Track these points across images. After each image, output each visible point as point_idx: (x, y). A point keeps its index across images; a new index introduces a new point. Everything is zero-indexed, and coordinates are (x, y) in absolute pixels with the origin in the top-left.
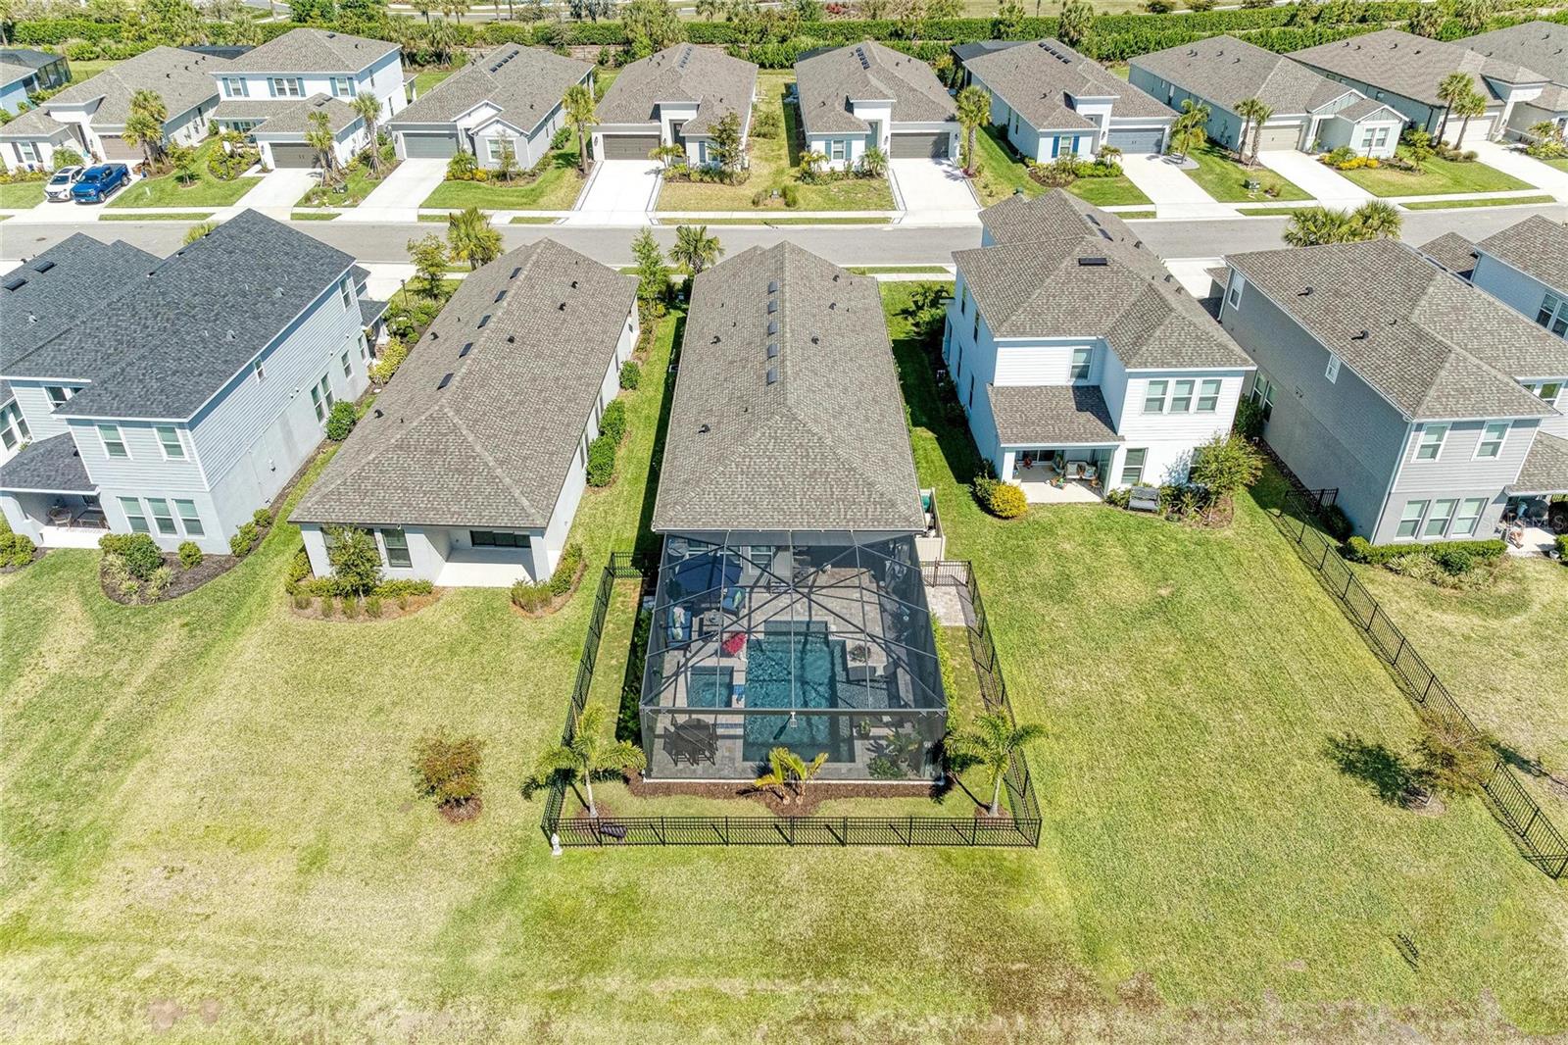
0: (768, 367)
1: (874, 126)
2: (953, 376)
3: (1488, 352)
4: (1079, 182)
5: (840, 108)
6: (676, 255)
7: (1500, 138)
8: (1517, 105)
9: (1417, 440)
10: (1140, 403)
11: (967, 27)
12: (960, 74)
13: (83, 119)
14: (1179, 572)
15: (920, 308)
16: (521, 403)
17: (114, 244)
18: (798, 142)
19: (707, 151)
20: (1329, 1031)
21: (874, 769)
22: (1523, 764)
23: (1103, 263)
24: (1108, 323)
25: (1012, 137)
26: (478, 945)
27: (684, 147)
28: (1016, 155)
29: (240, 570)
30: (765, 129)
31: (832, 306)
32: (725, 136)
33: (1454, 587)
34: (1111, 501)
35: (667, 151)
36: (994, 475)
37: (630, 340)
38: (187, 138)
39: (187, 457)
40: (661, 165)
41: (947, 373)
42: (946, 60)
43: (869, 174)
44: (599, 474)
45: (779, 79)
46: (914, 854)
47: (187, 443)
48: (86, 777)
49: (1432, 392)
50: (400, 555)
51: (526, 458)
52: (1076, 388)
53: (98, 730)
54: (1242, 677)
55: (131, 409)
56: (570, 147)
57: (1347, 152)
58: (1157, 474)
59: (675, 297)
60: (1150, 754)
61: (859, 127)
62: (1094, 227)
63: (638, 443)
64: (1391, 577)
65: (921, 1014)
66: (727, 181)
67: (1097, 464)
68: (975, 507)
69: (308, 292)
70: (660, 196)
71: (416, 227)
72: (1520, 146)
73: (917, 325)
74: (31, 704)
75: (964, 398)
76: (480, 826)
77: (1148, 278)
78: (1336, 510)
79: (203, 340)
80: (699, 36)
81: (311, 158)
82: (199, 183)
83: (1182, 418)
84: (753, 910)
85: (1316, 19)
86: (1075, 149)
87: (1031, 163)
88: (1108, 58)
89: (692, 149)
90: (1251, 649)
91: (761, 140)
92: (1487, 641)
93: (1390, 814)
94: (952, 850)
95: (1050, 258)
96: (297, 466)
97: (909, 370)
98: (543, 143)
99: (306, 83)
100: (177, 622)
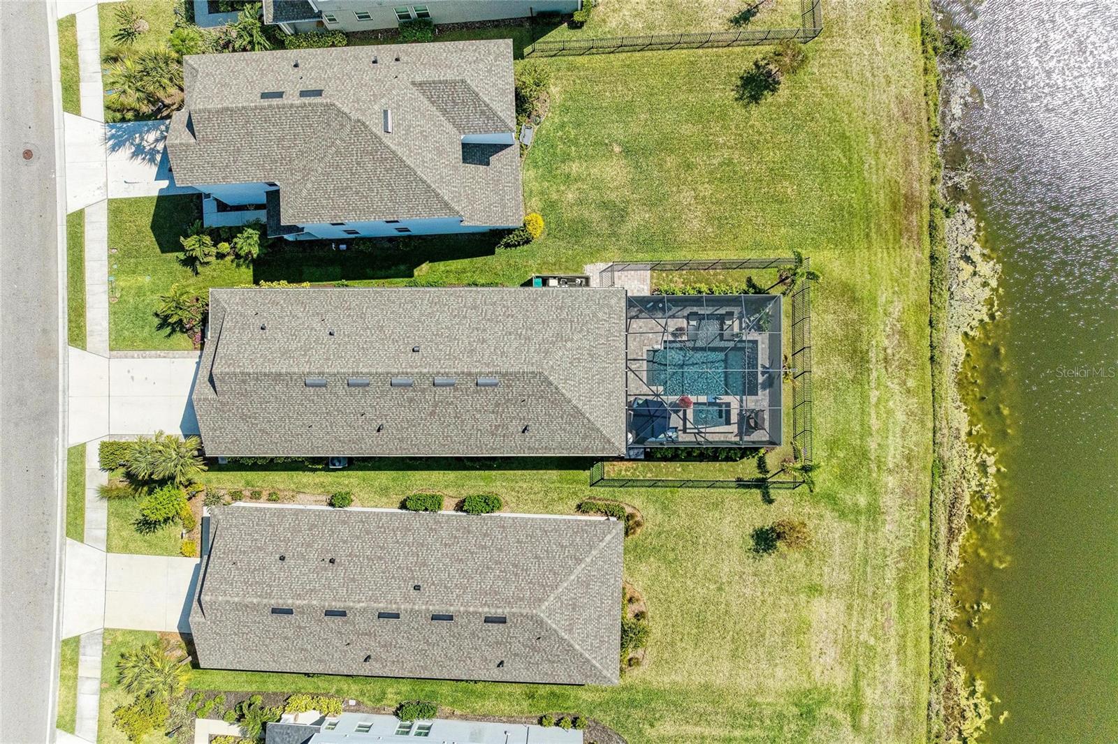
26: (856, 505)
93: (783, 92)
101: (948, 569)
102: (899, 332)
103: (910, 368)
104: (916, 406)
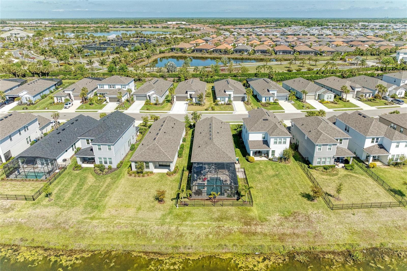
0: (210, 137)
1: (230, 95)
2: (243, 140)
3: (330, 134)
4: (270, 106)
5: (223, 92)
6: (192, 119)
7: (355, 97)
8: (357, 92)
9: (317, 148)
10: (273, 142)
11: (250, 75)
12: (248, 84)
13: (71, 93)
14: (280, 170)
15: (237, 128)
16: (167, 143)
17: (87, 116)
18: (215, 98)
19: (197, 100)
20: (294, 228)
21: (227, 196)
22: (331, 196)
23: (267, 120)
24: (268, 130)
25: (258, 97)
26: (166, 219)
27: (192, 99)
28: (258, 101)
29: (119, 170)
30: (208, 95)
31: (221, 127)
32: (200, 97)
33: (326, 172)
34: (270, 160)
35: (189, 100)
36: (249, 155)
37: (184, 133)
38: (90, 96)
39: (112, 151)
40: (187, 102)
41: (242, 139)
42: (245, 82)
43: (229, 104)
44: (180, 155)
45: (211, 85)
46: (234, 207)
47: (112, 148)
48: (99, 199)
49: (319, 140)
50: (148, 167)
51: (169, 151)
52: (263, 141)
53: (100, 192)
54: (288, 185)
55: (104, 142)
56: (169, 98)
57: (323, 100)
58: (277, 155)
59: (192, 127)
60: (272, 195)
61: (227, 95)
62: (267, 114)
63: (187, 151)
64: (316, 171)
65: (234, 226)
66: (201, 105)
67: (267, 153)
68: (246, 161)
69: (129, 125)
70: (187, 108)
71: (139, 114)
72: (359, 99)
73: (237, 132)
74: (87, 189)
75: (245, 144)
76: (165, 204)
77: (275, 122)
78: (308, 161)
79: (114, 132)
80: (194, 76)
81: (117, 101)
82: (94, 105)
83: (280, 145)
84: (208, 214)
85: (322, 73)
86: (270, 99)
87: (261, 102)
88: (279, 81)
89: (194, 99)
90: (290, 181)
91: (207, 97)
92: (330, 180)
93: (309, 202)
94: (240, 207)
95: (258, 119)
96: (126, 154)
97: (235, 139)
98: (164, 97)
99: (116, 86)
100: (109, 178)
101: (133, 252)
102: (231, 232)
103: (217, 236)
104: (202, 238)
